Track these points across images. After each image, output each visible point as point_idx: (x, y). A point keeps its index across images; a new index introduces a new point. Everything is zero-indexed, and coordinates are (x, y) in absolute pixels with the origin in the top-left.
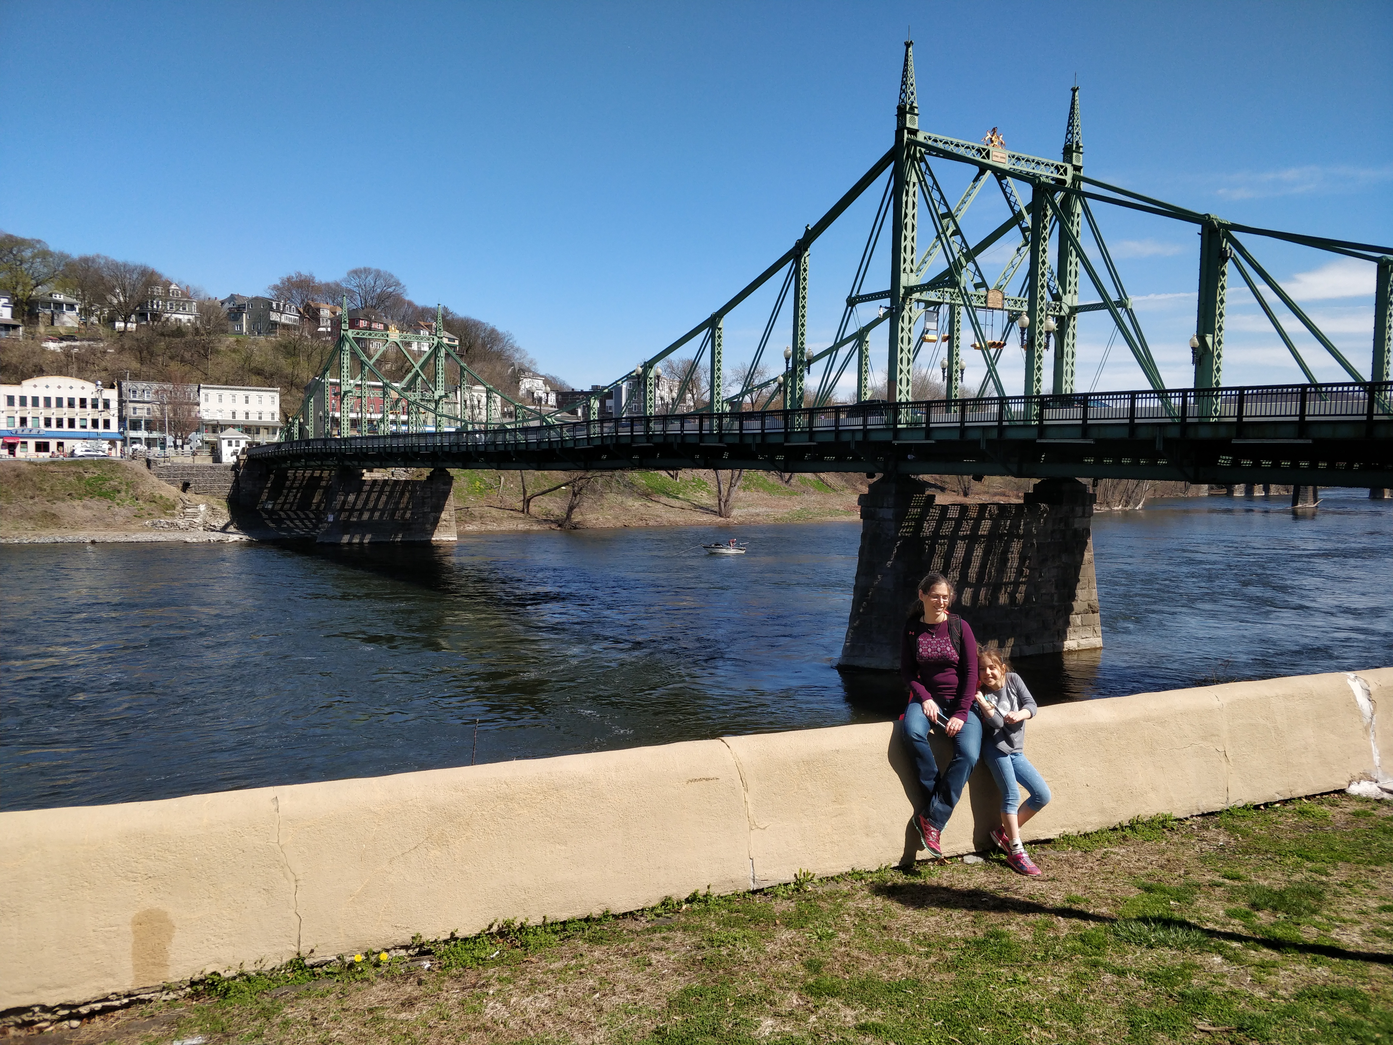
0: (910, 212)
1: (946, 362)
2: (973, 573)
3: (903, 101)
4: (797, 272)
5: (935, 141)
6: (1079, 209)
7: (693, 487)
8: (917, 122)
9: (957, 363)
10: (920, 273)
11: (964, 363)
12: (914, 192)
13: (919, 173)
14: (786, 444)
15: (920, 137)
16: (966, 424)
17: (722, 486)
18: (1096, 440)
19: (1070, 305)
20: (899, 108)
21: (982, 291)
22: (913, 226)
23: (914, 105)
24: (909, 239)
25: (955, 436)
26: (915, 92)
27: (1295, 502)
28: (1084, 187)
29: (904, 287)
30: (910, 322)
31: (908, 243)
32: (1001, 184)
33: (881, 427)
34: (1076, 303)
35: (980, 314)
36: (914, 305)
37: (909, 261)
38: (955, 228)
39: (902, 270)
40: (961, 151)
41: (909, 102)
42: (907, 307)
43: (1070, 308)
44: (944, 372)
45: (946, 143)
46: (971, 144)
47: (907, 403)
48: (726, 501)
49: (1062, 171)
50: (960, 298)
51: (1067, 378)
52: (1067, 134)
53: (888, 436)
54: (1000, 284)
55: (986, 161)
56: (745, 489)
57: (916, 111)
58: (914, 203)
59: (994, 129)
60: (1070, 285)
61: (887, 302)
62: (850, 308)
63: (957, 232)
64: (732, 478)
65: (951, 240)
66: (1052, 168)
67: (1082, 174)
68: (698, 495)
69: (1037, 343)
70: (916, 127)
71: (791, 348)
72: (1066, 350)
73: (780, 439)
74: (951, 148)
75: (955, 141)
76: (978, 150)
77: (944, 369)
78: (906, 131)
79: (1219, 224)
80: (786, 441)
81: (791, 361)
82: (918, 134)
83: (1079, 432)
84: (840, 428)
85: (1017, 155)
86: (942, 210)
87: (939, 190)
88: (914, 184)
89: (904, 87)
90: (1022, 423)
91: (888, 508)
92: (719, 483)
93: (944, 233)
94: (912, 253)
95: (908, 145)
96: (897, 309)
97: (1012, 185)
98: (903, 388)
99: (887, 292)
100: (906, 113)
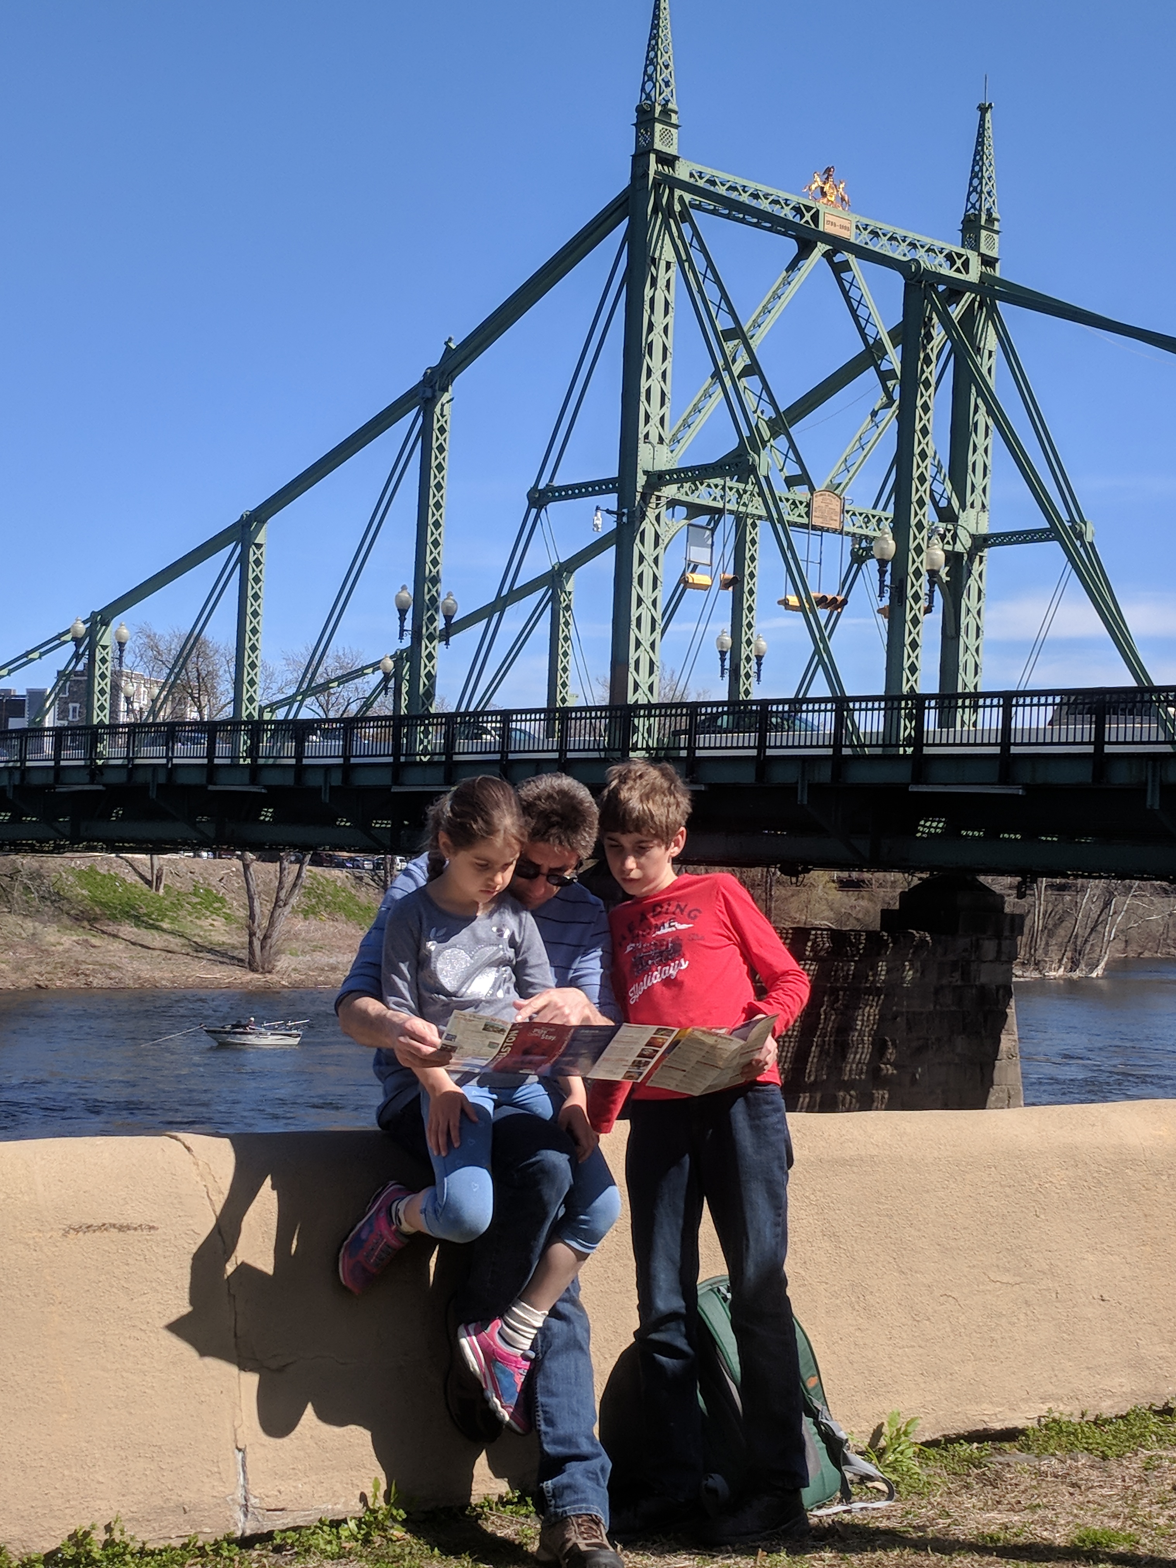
0: (659, 320)
1: (727, 639)
3: (648, 96)
4: (426, 433)
5: (712, 181)
6: (991, 342)
7: (194, 906)
8: (675, 141)
9: (749, 642)
10: (677, 447)
11: (763, 643)
12: (668, 281)
13: (679, 242)
14: (395, 789)
15: (682, 172)
16: (768, 753)
17: (256, 904)
18: (1027, 788)
19: (973, 531)
20: (640, 110)
21: (801, 493)
22: (665, 349)
23: (670, 106)
24: (657, 375)
25: (746, 774)
26: (672, 81)
29: (646, 473)
30: (656, 544)
31: (655, 384)
32: (840, 281)
33: (595, 755)
34: (984, 529)
36: (665, 510)
37: (655, 420)
38: (748, 362)
39: (641, 436)
40: (766, 207)
41: (660, 99)
42: (651, 514)
43: (973, 536)
44: (722, 660)
46: (783, 194)
47: (646, 707)
48: (266, 937)
49: (959, 263)
50: (758, 500)
52: (969, 194)
54: (836, 482)
55: (814, 227)
56: (308, 912)
57: (674, 119)
58: (667, 304)
59: (828, 170)
60: (973, 491)
62: (534, 511)
63: (753, 369)
64: (280, 887)
65: (741, 385)
66: (941, 257)
67: (997, 274)
68: (205, 923)
69: (909, 599)
70: (673, 150)
72: (964, 621)
73: (384, 779)
75: (752, 186)
76: (798, 208)
77: (722, 654)
78: (653, 157)
80: (396, 781)
82: (678, 164)
83: (993, 770)
85: (873, 224)
86: (724, 322)
87: (718, 281)
88: (668, 265)
89: (650, 69)
90: (878, 751)
92: (251, 899)
93: (728, 368)
94: (663, 404)
95: (657, 184)
96: (631, 515)
97: (861, 281)
98: (643, 678)
99: (612, 481)
100: (654, 120)
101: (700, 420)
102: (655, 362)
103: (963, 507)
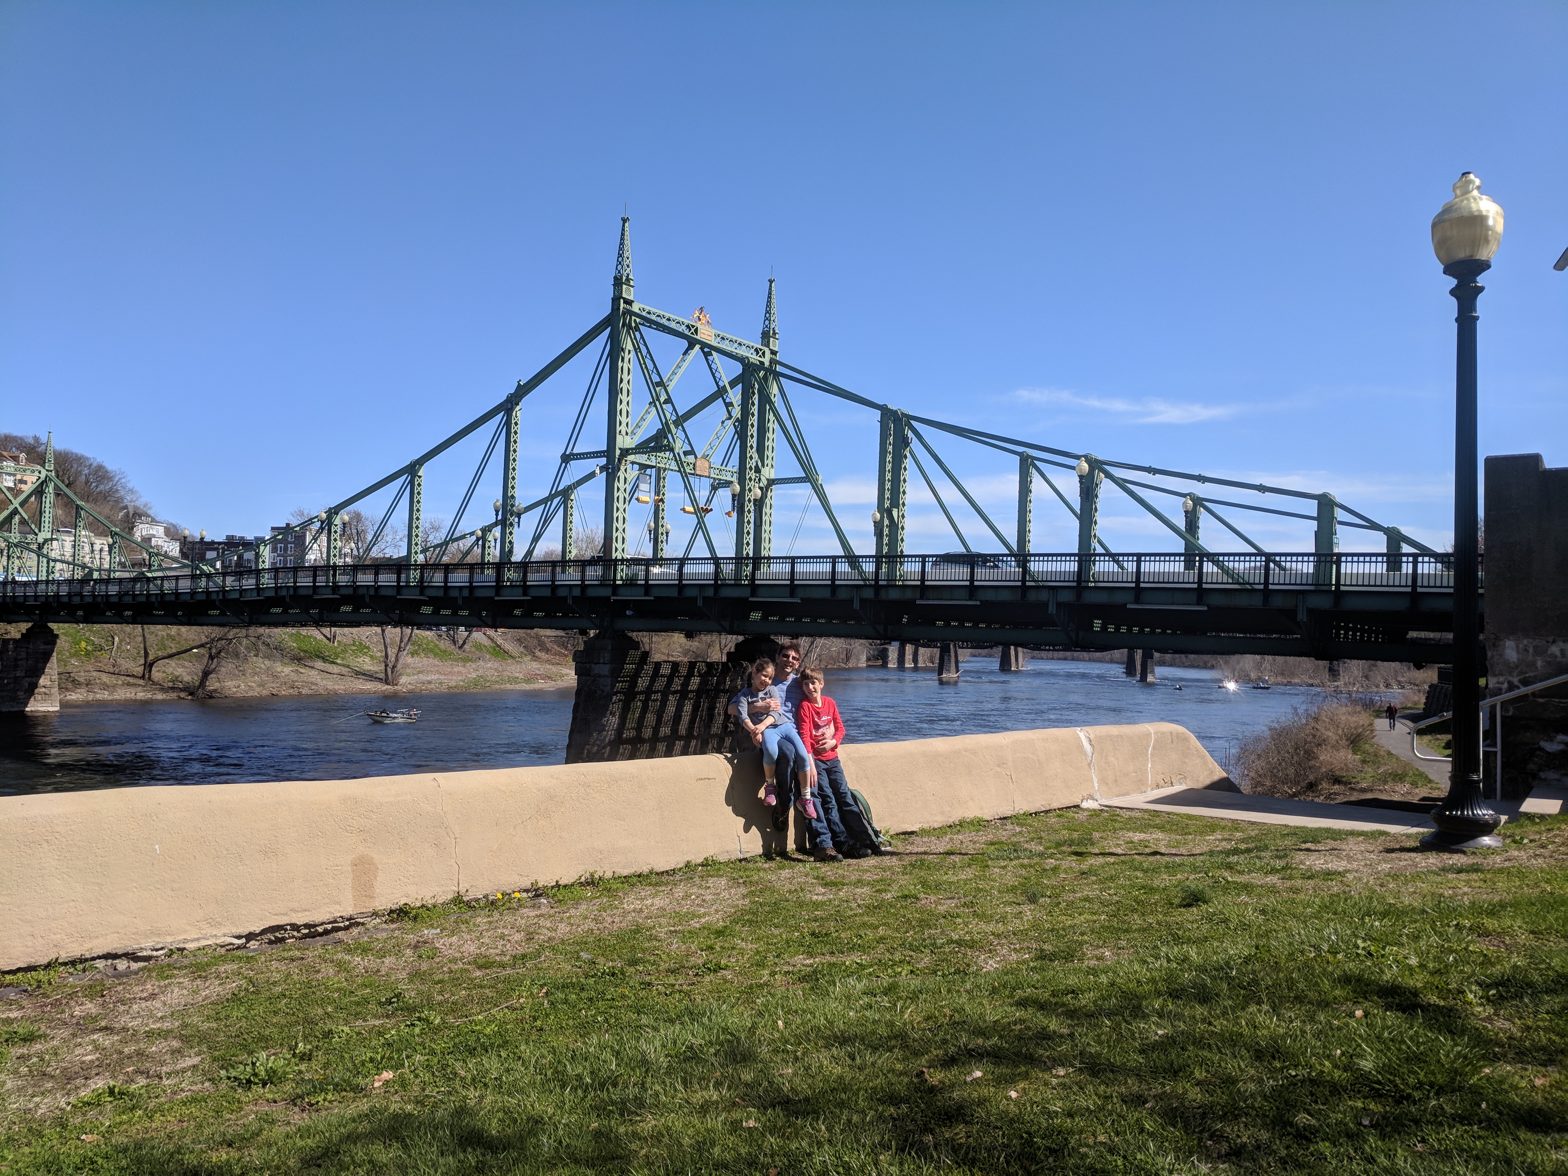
0: (625, 377)
1: (652, 525)
2: (682, 729)
3: (619, 272)
4: (508, 424)
5: (649, 313)
6: (775, 390)
7: (353, 651)
8: (632, 293)
9: (662, 526)
10: (635, 437)
11: (669, 527)
12: (629, 359)
13: (634, 341)
14: (496, 598)
15: (635, 308)
16: (684, 582)
17: (389, 649)
18: (802, 599)
19: (768, 477)
20: (615, 278)
21: (691, 459)
22: (628, 391)
23: (630, 277)
24: (625, 403)
25: (674, 593)
26: (631, 265)
27: (940, 673)
28: (779, 368)
29: (620, 449)
30: (625, 483)
31: (624, 407)
32: (707, 360)
33: (596, 583)
34: (773, 476)
35: (691, 479)
36: (629, 466)
37: (624, 424)
38: (667, 397)
39: (618, 432)
40: (673, 325)
41: (625, 274)
42: (622, 468)
43: (768, 480)
44: (650, 534)
45: (658, 316)
46: (681, 320)
47: (623, 560)
48: (394, 667)
49: (760, 353)
50: (673, 462)
51: (765, 544)
52: (765, 321)
53: (606, 592)
54: (706, 454)
55: (695, 336)
56: (413, 654)
57: (632, 283)
58: (629, 369)
59: (702, 308)
60: (768, 459)
61: (603, 461)
62: (564, 464)
63: (668, 401)
64: (401, 641)
65: (664, 406)
66: (752, 351)
67: (778, 359)
68: (360, 660)
69: (746, 510)
70: (631, 298)
71: (501, 502)
72: (764, 519)
73: (491, 593)
74: (664, 321)
75: (667, 315)
76: (688, 326)
77: (650, 531)
78: (622, 301)
79: (902, 414)
80: (497, 594)
81: (500, 513)
82: (633, 304)
83: (787, 591)
84: (557, 583)
85: (722, 334)
86: (656, 379)
87: (652, 360)
88: (629, 351)
89: (620, 259)
90: (733, 582)
91: (604, 663)
92: (386, 647)
93: (658, 400)
94: (627, 417)
95: (624, 313)
96: (613, 469)
97: (717, 361)
98: (620, 546)
99: (603, 452)
100: (622, 283)
101: (645, 424)
102: (623, 397)
103: (763, 466)
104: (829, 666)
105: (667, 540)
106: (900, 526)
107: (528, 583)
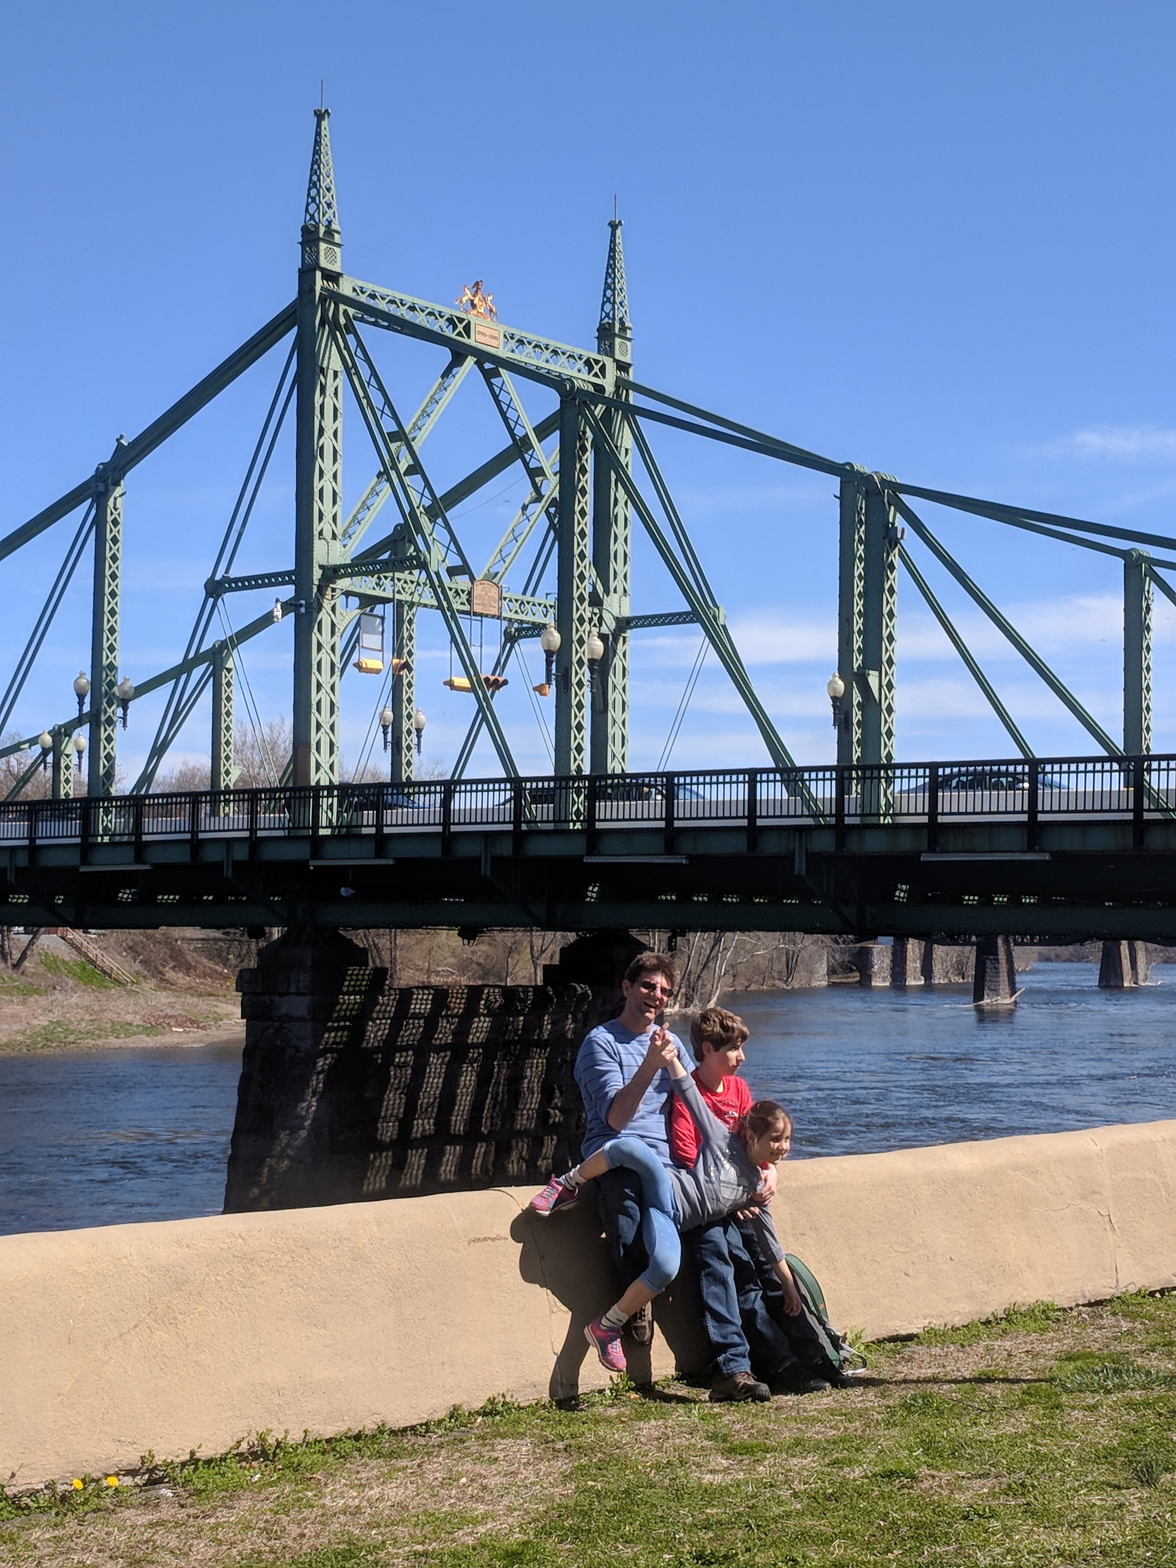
0: (329, 425)
1: (389, 714)
2: (458, 1123)
3: (312, 217)
4: (99, 524)
5: (373, 296)
6: (627, 440)
8: (339, 259)
9: (409, 717)
10: (350, 542)
11: (422, 717)
12: (336, 389)
13: (345, 353)
14: (83, 870)
15: (346, 288)
16: (453, 828)
18: (689, 857)
19: (617, 614)
20: (305, 230)
21: (462, 581)
22: (335, 452)
23: (334, 227)
24: (328, 475)
25: (434, 851)
26: (334, 204)
27: (978, 996)
28: (634, 398)
29: (321, 567)
30: (333, 633)
31: (327, 483)
32: (490, 386)
33: (281, 833)
34: (626, 613)
35: (463, 622)
36: (340, 600)
37: (328, 517)
38: (411, 462)
39: (316, 533)
40: (421, 319)
41: (324, 221)
42: (327, 605)
43: (617, 619)
44: (385, 733)
45: (392, 302)
46: (437, 308)
47: (331, 788)
49: (596, 368)
50: (428, 589)
51: (614, 748)
52: (603, 304)
53: (300, 852)
54: (493, 571)
55: (465, 340)
57: (337, 238)
58: (335, 409)
59: (477, 284)
60: (615, 578)
61: (288, 592)
62: (211, 599)
63: (415, 468)
65: (407, 480)
66: (580, 364)
67: (631, 379)
69: (574, 681)
70: (336, 268)
71: (88, 677)
72: (611, 697)
73: (72, 859)
74: (402, 312)
75: (409, 299)
76: (450, 321)
77: (385, 727)
78: (318, 274)
79: (883, 480)
80: (85, 861)
81: (88, 699)
82: (341, 281)
83: (659, 843)
84: (201, 836)
85: (519, 334)
86: (389, 426)
87: (381, 389)
88: (336, 374)
89: (313, 192)
90: (551, 826)
91: (298, 994)
93: (395, 467)
94: (335, 502)
95: (323, 299)
96: (308, 606)
97: (510, 386)
98: (324, 759)
99: (288, 573)
100: (319, 239)
101: (369, 517)
102: (325, 464)
103: (607, 591)
104: (753, 987)
105: (419, 745)
106: (884, 706)
107: (145, 838)
